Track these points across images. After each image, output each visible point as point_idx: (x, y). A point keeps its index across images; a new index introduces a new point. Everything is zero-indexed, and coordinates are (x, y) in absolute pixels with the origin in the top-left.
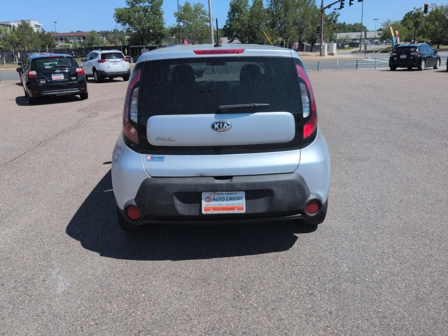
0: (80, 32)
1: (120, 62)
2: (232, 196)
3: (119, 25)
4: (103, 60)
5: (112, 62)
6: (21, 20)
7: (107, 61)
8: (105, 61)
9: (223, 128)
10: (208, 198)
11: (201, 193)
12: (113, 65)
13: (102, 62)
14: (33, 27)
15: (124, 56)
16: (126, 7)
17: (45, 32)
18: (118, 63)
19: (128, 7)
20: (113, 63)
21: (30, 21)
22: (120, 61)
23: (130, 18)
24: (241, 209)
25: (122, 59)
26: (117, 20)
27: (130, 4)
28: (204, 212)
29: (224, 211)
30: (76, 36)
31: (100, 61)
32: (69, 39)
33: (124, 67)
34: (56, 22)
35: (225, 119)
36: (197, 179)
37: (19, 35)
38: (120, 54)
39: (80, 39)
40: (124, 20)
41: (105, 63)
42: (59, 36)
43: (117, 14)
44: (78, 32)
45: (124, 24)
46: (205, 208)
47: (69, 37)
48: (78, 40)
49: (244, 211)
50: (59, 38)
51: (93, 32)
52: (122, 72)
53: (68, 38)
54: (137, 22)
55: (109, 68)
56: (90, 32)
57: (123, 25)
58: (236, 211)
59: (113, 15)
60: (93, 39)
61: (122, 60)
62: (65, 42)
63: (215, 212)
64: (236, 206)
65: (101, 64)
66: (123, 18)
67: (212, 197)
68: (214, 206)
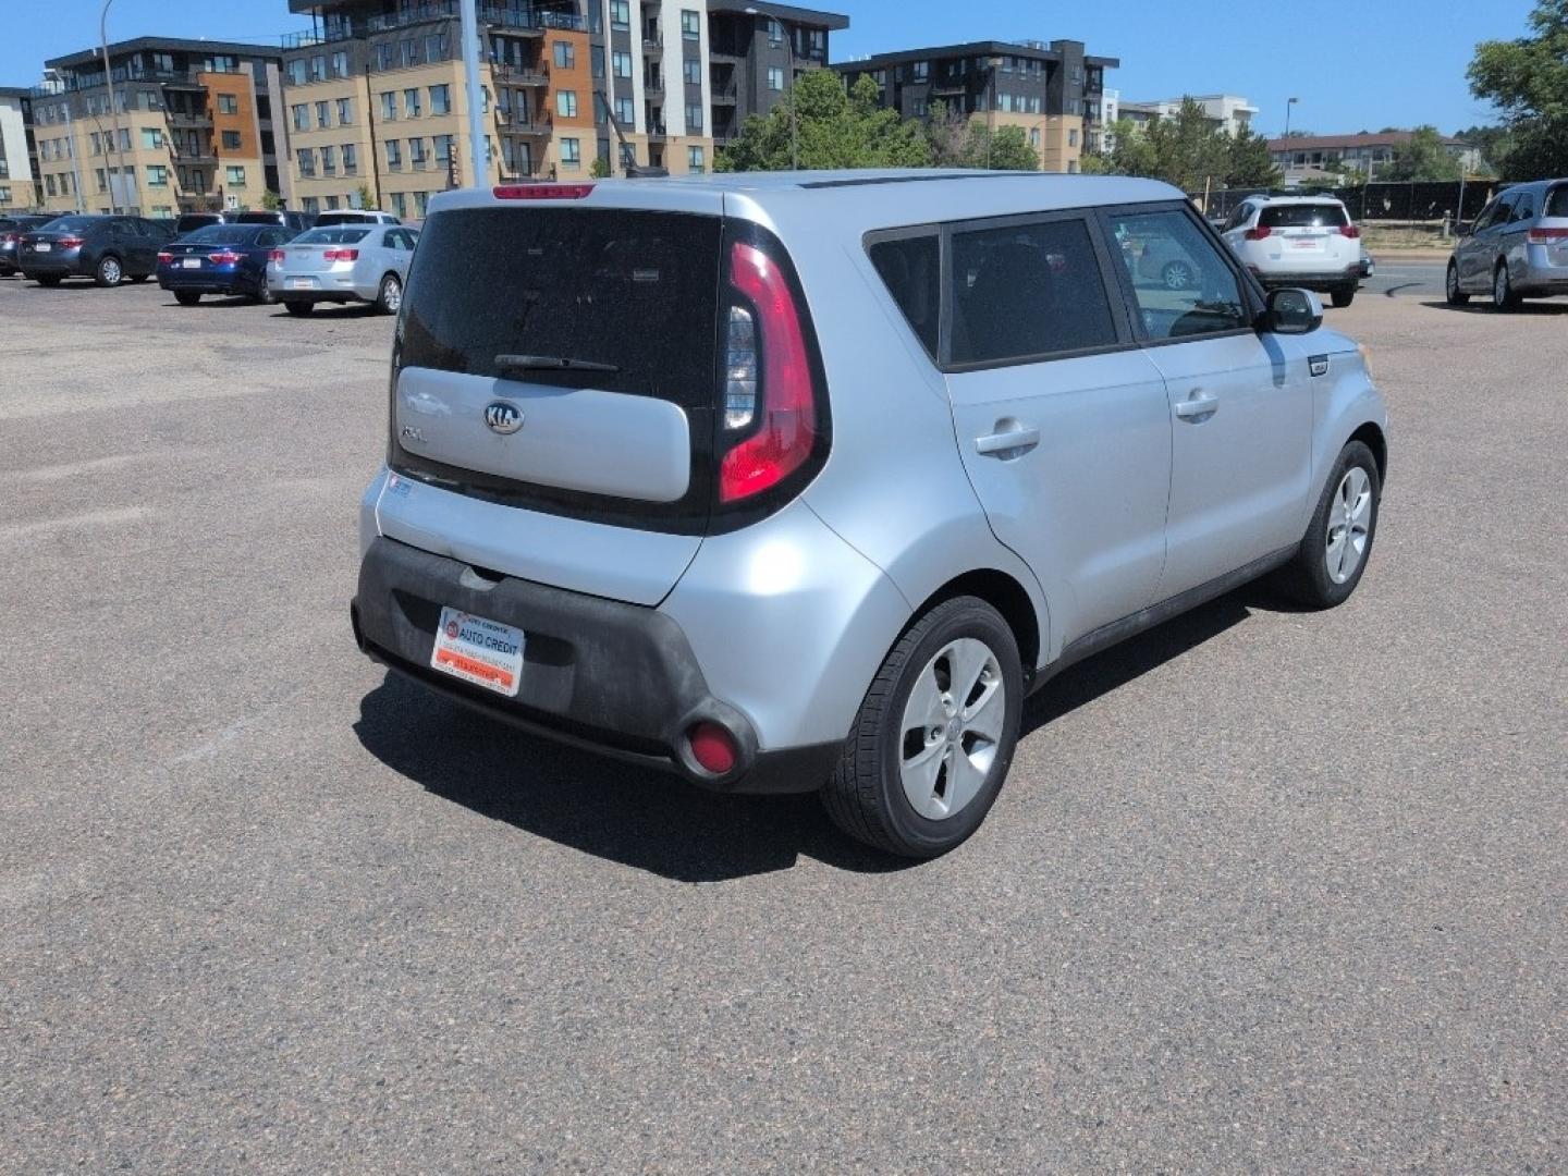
0: (1395, 131)
1: (1323, 240)
2: (499, 636)
3: (1487, 103)
4: (1262, 231)
5: (1292, 237)
6: (1182, 96)
7: (1277, 233)
8: (1267, 234)
9: (502, 422)
10: (453, 624)
11: (441, 606)
12: (1296, 247)
13: (1254, 238)
14: (1227, 119)
15: (1348, 217)
16: (1526, 38)
17: (1252, 133)
18: (1316, 241)
19: (1532, 35)
20: (1294, 242)
21: (1220, 97)
22: (1324, 236)
23: (1529, 76)
24: (507, 682)
25: (1336, 228)
26: (1479, 85)
27: (1547, 25)
28: (435, 663)
29: (473, 676)
30: (1369, 147)
31: (1251, 234)
32: (1344, 158)
33: (1336, 255)
34: (1294, 100)
35: (514, 396)
36: (438, 562)
37: (1163, 144)
38: (1336, 208)
39: (1381, 158)
40: (1506, 84)
41: (1265, 240)
42: (1309, 146)
43: (1482, 63)
44: (1388, 131)
45: (1506, 101)
46: (440, 651)
47: (1346, 149)
48: (1372, 162)
49: (512, 691)
50: (1308, 155)
51: (1425, 133)
52: (1322, 274)
53: (1341, 156)
54: (1551, 92)
55: (1277, 256)
56: (1412, 133)
57: (1499, 105)
58: (496, 685)
59: (1466, 70)
60: (1418, 156)
61: (1335, 232)
62: (1326, 170)
63: (457, 672)
64: (501, 668)
65: (1252, 243)
66: (1505, 79)
67: (461, 625)
68: (459, 653)
